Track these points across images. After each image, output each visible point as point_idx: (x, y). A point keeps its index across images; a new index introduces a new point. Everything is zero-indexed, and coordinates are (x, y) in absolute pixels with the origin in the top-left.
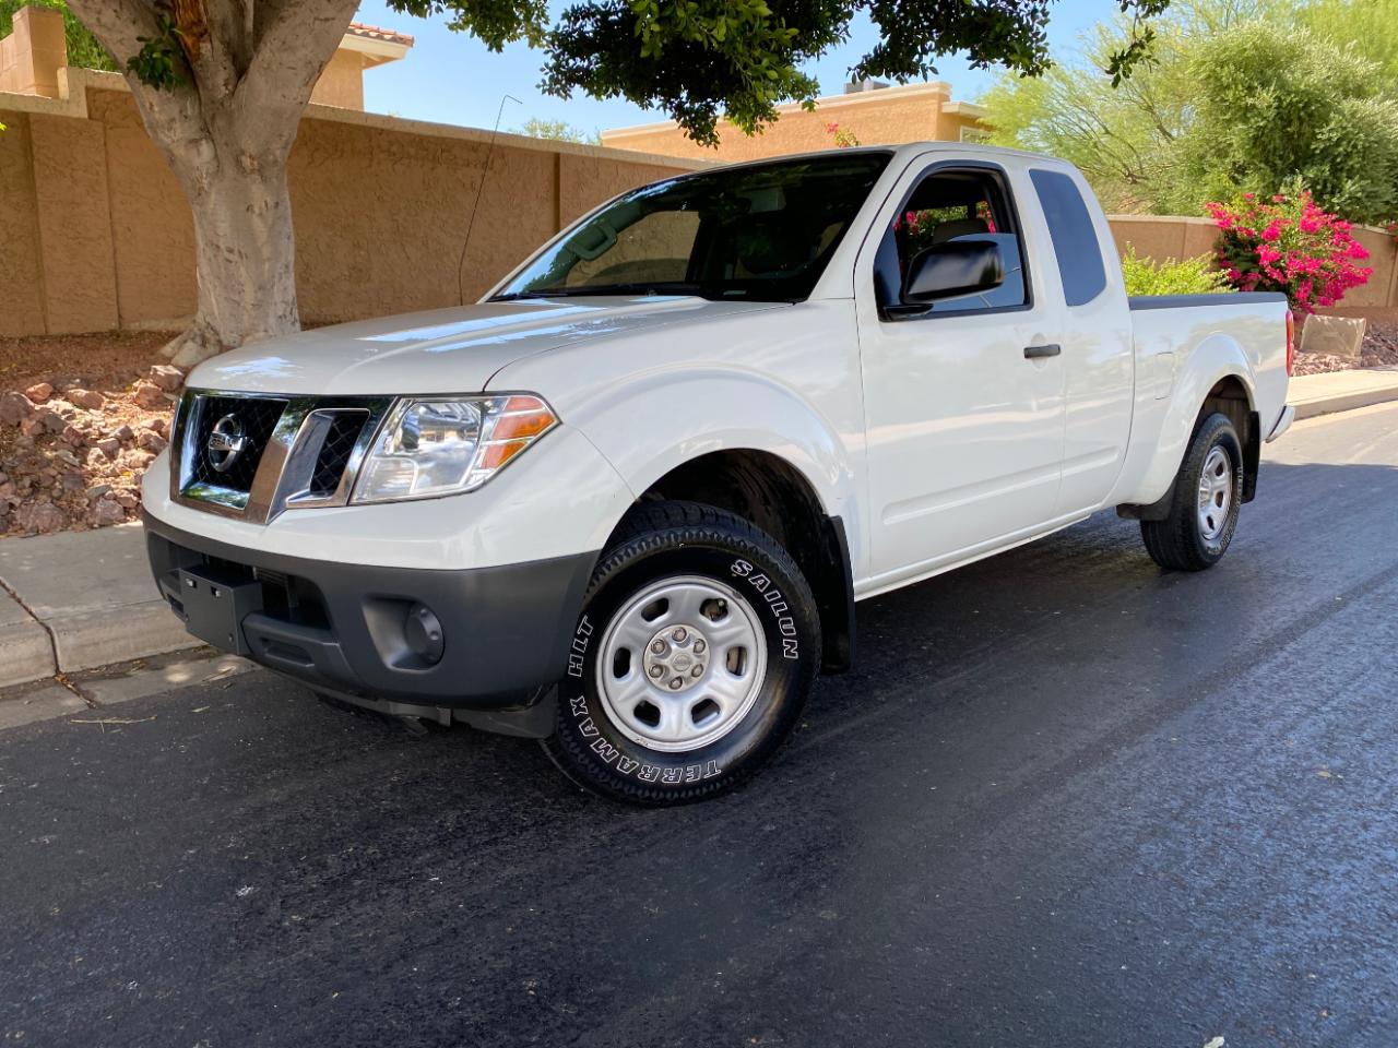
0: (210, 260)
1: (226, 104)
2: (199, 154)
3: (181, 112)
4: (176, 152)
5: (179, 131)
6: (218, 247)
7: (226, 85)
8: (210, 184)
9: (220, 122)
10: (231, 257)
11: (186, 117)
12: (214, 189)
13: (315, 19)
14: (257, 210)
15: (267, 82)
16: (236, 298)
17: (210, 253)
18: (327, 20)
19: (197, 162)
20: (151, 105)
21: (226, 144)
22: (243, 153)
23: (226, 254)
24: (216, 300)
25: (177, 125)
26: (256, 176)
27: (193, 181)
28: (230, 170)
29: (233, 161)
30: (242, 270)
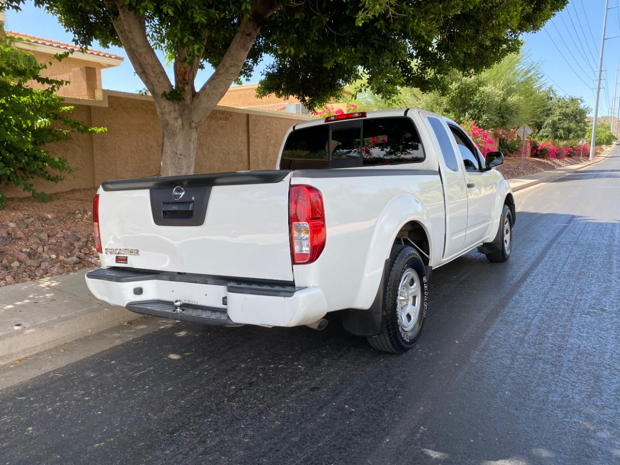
0: (172, 158)
1: (190, 106)
2: (177, 122)
3: (174, 109)
4: (170, 122)
5: (172, 115)
6: (176, 154)
7: (190, 100)
8: (179, 132)
9: (186, 112)
10: (181, 157)
11: (175, 110)
12: (180, 134)
13: (227, 79)
14: (192, 141)
15: (207, 99)
16: (180, 171)
17: (172, 156)
18: (230, 80)
19: (176, 125)
20: (165, 107)
21: (187, 119)
22: (193, 122)
23: (179, 156)
24: (171, 172)
25: (172, 113)
26: (195, 130)
27: (173, 131)
28: (186, 128)
29: (189, 124)
30: (184, 162)
